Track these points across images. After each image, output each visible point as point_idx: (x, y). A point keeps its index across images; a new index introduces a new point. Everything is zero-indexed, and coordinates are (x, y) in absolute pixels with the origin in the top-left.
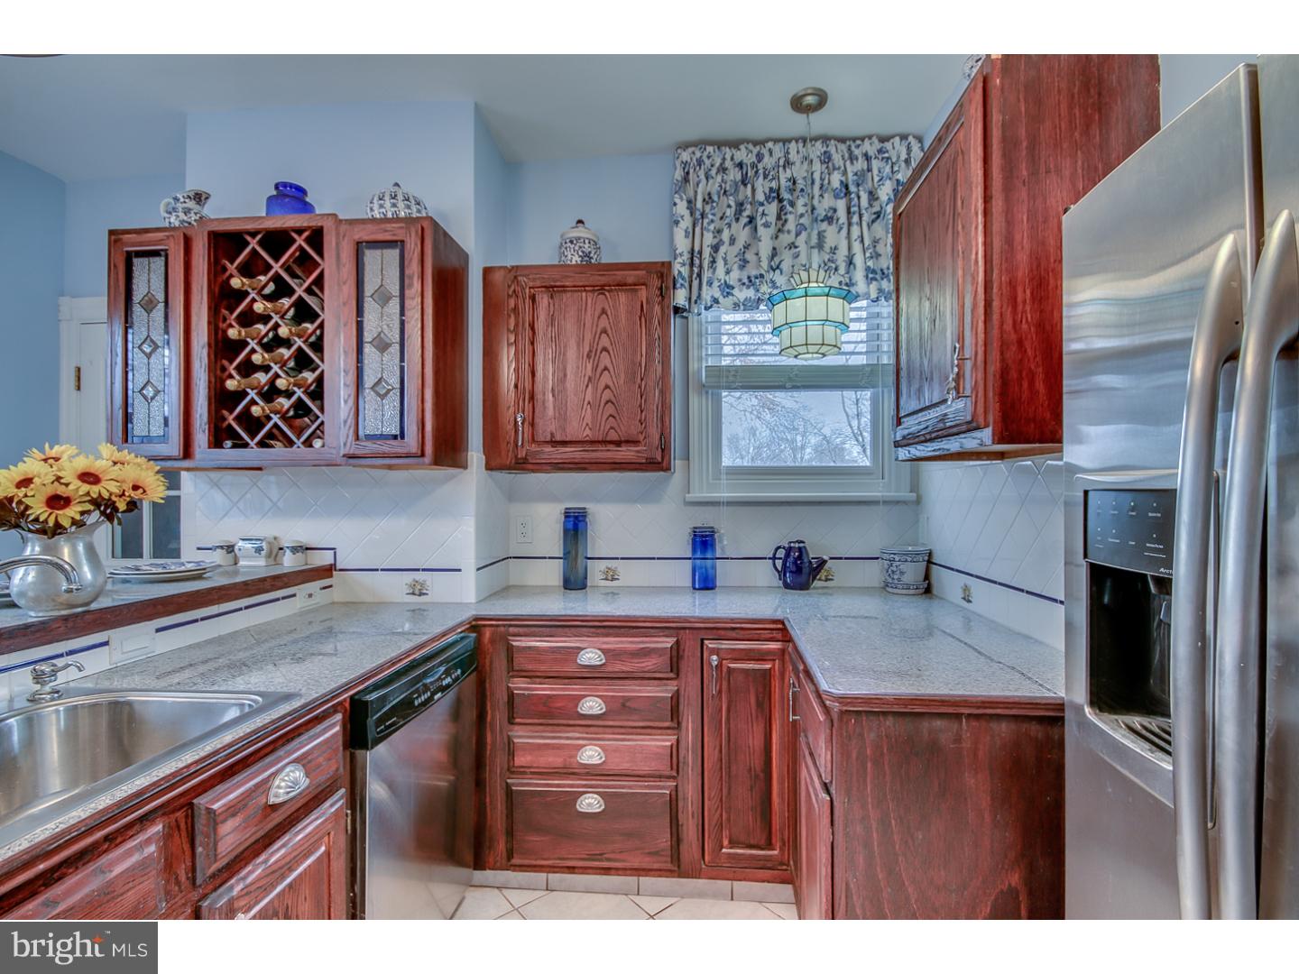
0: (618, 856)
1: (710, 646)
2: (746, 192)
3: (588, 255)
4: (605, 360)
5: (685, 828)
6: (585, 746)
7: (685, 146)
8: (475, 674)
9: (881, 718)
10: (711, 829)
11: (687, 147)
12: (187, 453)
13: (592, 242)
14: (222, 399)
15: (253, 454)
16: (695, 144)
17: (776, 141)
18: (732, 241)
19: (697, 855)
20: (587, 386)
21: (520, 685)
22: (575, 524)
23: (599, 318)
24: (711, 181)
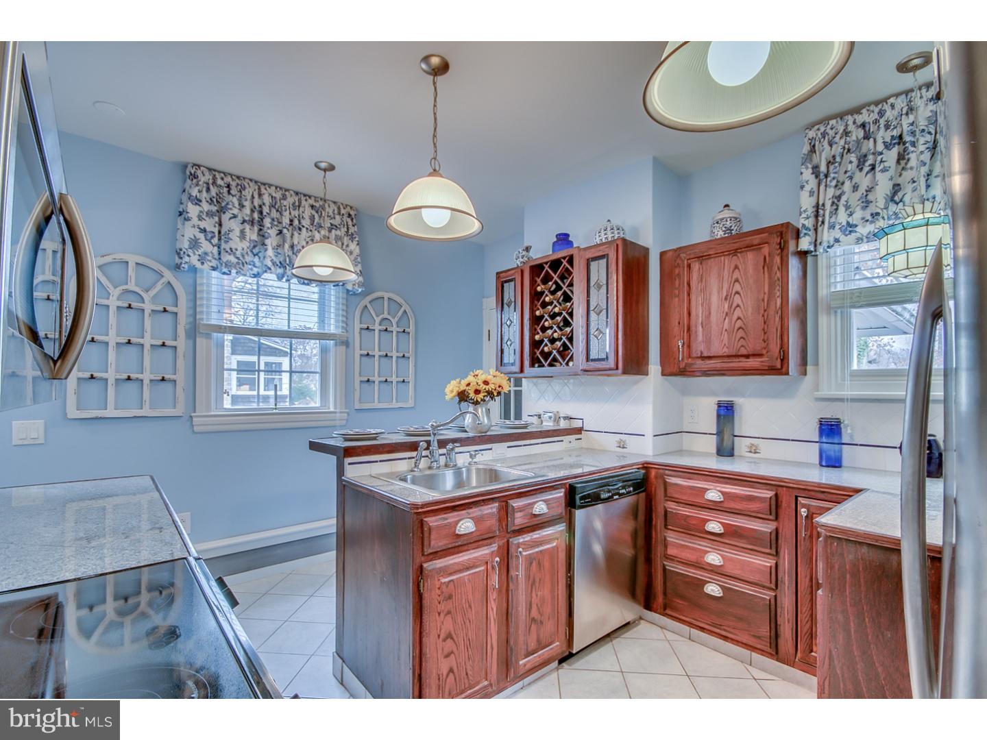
0: (732, 630)
1: (803, 502)
2: (868, 144)
3: (730, 229)
4: (737, 300)
5: (782, 627)
6: (709, 552)
7: (810, 126)
8: (644, 494)
9: (858, 546)
10: (803, 636)
11: (813, 127)
12: (522, 371)
13: (733, 219)
14: (535, 344)
15: (547, 370)
16: (819, 123)
17: (897, 95)
18: (855, 188)
19: (792, 651)
20: (725, 319)
21: (671, 506)
22: (726, 412)
23: (733, 272)
24: (834, 146)
